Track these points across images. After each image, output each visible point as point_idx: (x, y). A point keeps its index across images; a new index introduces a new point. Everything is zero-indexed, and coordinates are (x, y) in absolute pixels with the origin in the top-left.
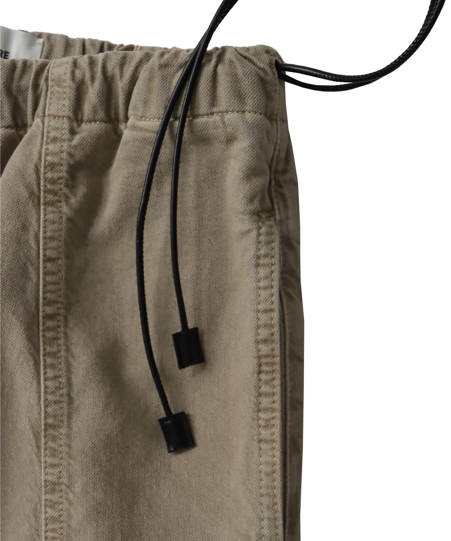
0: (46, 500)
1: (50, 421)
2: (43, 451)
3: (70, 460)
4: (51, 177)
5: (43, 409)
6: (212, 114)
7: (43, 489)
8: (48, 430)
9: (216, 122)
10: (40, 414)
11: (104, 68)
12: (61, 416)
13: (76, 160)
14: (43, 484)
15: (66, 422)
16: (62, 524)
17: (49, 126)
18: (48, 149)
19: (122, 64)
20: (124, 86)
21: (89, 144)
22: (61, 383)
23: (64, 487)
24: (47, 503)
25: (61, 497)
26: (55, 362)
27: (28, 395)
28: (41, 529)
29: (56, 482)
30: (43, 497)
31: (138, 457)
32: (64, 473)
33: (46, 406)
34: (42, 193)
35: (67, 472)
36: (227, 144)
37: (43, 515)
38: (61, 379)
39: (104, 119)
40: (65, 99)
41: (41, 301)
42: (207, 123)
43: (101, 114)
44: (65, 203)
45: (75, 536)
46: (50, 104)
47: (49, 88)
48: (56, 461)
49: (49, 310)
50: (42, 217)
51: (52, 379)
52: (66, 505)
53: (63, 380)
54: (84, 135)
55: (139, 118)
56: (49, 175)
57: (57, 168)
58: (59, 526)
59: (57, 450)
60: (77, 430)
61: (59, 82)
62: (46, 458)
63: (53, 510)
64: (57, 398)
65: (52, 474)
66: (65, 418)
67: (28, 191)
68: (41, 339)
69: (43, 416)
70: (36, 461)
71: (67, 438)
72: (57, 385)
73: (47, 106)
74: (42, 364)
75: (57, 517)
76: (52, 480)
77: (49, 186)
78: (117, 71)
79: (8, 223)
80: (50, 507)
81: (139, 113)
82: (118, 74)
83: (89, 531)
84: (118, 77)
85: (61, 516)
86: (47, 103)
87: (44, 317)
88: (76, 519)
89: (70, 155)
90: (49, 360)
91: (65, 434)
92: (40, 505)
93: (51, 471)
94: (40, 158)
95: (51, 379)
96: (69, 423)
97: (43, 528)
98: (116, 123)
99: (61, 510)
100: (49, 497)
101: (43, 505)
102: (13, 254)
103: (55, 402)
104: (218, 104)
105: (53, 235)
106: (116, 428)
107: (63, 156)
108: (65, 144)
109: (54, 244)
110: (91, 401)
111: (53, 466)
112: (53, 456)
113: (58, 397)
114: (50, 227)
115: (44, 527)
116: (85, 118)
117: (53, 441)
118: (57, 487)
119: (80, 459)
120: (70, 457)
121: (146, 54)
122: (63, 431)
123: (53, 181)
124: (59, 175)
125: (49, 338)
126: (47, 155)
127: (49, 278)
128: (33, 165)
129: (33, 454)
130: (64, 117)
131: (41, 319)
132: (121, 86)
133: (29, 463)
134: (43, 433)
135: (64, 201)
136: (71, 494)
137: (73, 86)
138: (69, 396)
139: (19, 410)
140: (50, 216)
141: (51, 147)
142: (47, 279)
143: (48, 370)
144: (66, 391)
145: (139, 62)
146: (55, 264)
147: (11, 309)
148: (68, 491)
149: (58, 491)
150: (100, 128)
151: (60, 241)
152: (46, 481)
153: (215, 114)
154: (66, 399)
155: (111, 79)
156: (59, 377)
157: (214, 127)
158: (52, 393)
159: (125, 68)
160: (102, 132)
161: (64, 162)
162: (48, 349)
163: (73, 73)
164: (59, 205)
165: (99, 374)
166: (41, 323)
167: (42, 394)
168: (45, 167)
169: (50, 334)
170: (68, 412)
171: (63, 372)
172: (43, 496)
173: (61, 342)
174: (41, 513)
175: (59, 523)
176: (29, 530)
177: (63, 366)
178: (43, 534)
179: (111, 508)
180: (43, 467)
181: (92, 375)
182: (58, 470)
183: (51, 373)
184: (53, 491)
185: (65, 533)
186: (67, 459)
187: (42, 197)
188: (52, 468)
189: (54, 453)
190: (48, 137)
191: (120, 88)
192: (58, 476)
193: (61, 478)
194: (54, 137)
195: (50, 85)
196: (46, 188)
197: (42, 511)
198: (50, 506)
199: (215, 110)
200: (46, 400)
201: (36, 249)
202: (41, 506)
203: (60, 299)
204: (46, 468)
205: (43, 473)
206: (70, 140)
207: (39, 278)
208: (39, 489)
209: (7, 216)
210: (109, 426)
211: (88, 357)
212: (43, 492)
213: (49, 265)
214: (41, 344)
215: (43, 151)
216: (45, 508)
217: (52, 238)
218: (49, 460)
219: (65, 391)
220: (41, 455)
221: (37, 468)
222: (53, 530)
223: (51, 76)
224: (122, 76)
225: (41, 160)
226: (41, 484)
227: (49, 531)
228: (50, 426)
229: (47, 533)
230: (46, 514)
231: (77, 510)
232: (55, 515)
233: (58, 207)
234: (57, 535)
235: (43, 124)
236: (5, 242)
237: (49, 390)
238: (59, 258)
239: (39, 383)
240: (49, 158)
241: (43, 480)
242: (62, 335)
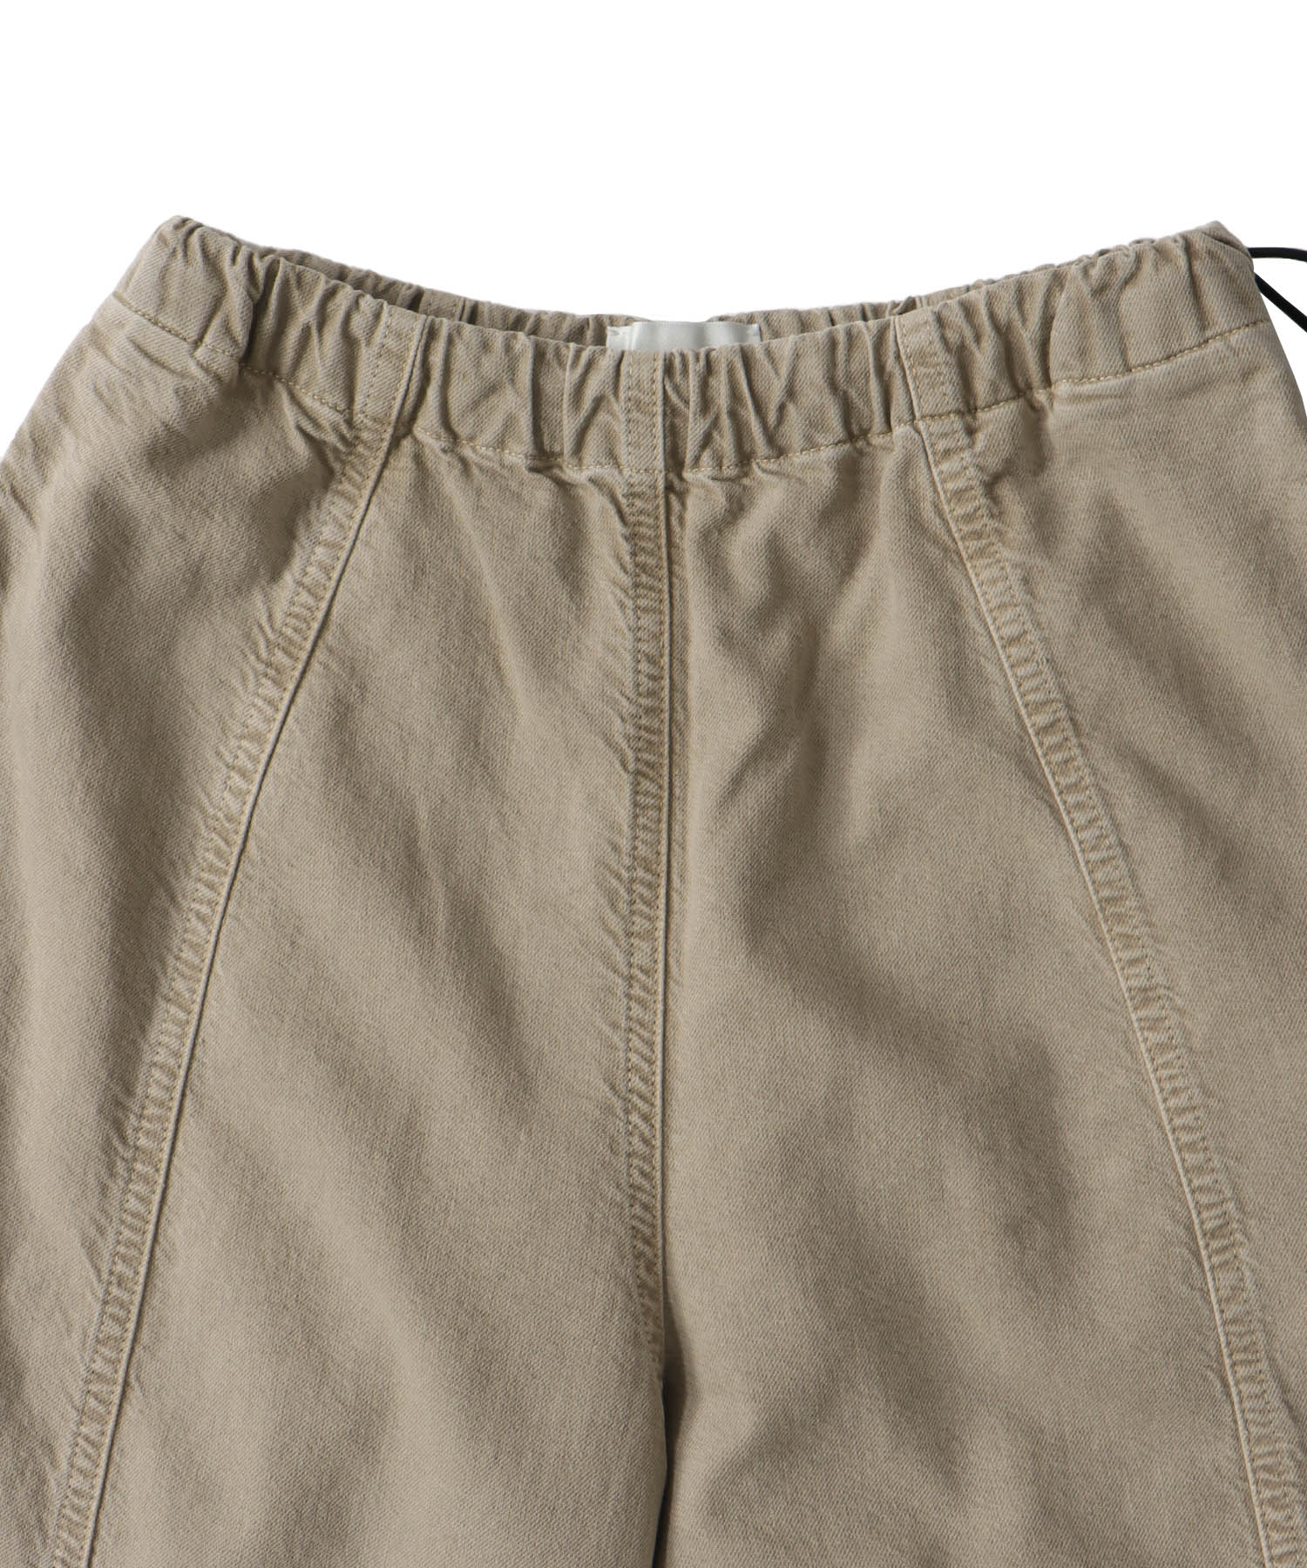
0: (1140, 1020)
1: (1106, 893)
2: (1110, 944)
3: (1158, 946)
4: (962, 513)
5: (1087, 878)
6: (1206, 341)
7: (1129, 1003)
8: (1108, 909)
9: (1218, 352)
10: (1086, 888)
11: (992, 316)
12: (1120, 880)
13: (991, 472)
14: (1126, 995)
15: (1131, 887)
16: (1177, 1051)
17: (931, 434)
18: (942, 473)
19: (1020, 302)
20: (1033, 336)
21: (1001, 442)
22: (1102, 827)
23: (1162, 991)
24: (1142, 1024)
25: (1163, 1008)
26: (1081, 798)
27: (1057, 862)
28: (1146, 1069)
29: (1147, 986)
30: (1134, 1017)
31: (1263, 908)
32: (1156, 968)
33: (1091, 872)
34: (960, 543)
35: (1159, 965)
36: (1242, 381)
37: (1142, 1045)
38: (1100, 823)
39: (1011, 395)
40: (943, 384)
41: (1023, 712)
42: (1203, 359)
43: (1006, 390)
44: (1000, 544)
45: (1206, 1062)
46: (920, 398)
47: (908, 372)
48: (1136, 953)
49: (1042, 719)
50: (974, 581)
51: (1086, 827)
52: (1174, 1018)
53: (1105, 822)
54: (990, 430)
55: (1076, 381)
56: (960, 511)
57: (967, 496)
58: (1174, 1056)
59: (1132, 936)
60: (1153, 895)
61: (921, 357)
62: (1119, 952)
63: (1156, 1033)
64: (1104, 854)
65: (1137, 976)
66: (1127, 882)
67: (939, 548)
68: (1046, 770)
69: (1091, 888)
70: (1103, 963)
71: (1141, 912)
72: (1098, 833)
73: (915, 403)
74: (1062, 808)
75: (1166, 1041)
76: (1139, 986)
77: (966, 529)
78: (1015, 315)
79: (930, 608)
80: (1150, 1029)
81: (1076, 374)
82: (1017, 319)
83: (1226, 1046)
84: (1018, 324)
85: (1173, 1038)
86: (914, 398)
87: (1037, 734)
88: (1200, 1034)
89: (980, 468)
90: (1071, 799)
91: (1136, 906)
92: (1131, 1032)
93: (1133, 971)
94: (935, 491)
95: (1084, 828)
96: (1137, 888)
97: (1149, 1066)
98: (1028, 392)
99: (1169, 1028)
100: (1142, 1013)
101: (1137, 1030)
102: (956, 654)
103: (1103, 861)
104: (1211, 324)
105: (1001, 602)
106: (1213, 872)
107: (970, 473)
108: (966, 455)
109: (1009, 614)
110: (1160, 842)
111: (1133, 962)
112: (1127, 947)
113: (1105, 851)
114: (992, 592)
115: (1151, 1064)
116: (981, 402)
117: (1121, 924)
118: (1150, 994)
119: (1173, 939)
120: (1156, 939)
121: (1053, 274)
122: (1131, 903)
123: (969, 518)
124: (974, 505)
125: (1058, 764)
126: (944, 482)
127: (1021, 671)
128: (929, 505)
129: (1096, 953)
130: (950, 412)
131: (1034, 739)
132: (1027, 337)
133: (1092, 971)
134: (1100, 916)
135: (999, 541)
136: (1177, 998)
137: (952, 360)
138: (1121, 845)
139: (1050, 890)
140: (985, 575)
141: (945, 466)
142: (1019, 674)
143: (1075, 815)
144: (1114, 838)
145: (1047, 290)
146: (1023, 645)
147: (984, 741)
148: (1171, 995)
149: (1154, 1000)
150: (1010, 412)
151: (1016, 606)
152: (1130, 990)
153: (1210, 341)
154: (1119, 851)
155: (1007, 328)
156: (1095, 819)
157: (1217, 360)
158: (1093, 849)
159: (1027, 306)
160: (1014, 416)
161: (975, 483)
162: (1063, 781)
163: (944, 339)
164: (992, 551)
165: (1157, 796)
166: (1036, 745)
167: (1079, 855)
168: (949, 502)
169: (1057, 757)
170: (1129, 871)
171: (1100, 810)
172: (1133, 1015)
173: (1080, 761)
174: (1138, 1044)
175: (1172, 1052)
176: (1127, 1077)
177: (1096, 800)
178: (1152, 1076)
179: (1248, 1003)
180: (1118, 969)
181: (1148, 801)
182: (1144, 966)
183: (1081, 818)
184: (1146, 1002)
185: (1187, 1063)
186: (1153, 945)
187: (961, 548)
188: (1133, 966)
189: (1128, 941)
190: (934, 454)
191: (1026, 340)
192: (1148, 976)
193: (1152, 977)
194: (944, 451)
195: (906, 367)
196: (962, 533)
197: (1137, 1040)
198: (1148, 1028)
199: (1209, 333)
200: (1087, 863)
201: (985, 634)
202: (1134, 1032)
203: (1052, 696)
204: (1123, 969)
205: (1121, 979)
206: (971, 445)
207: (1005, 676)
208: (1122, 1007)
209: (924, 597)
210: (1202, 873)
211: (1132, 774)
212: (1131, 1009)
213: (1013, 650)
214: (1049, 777)
215: (937, 479)
216: (1142, 1033)
217: (1002, 606)
218: (1126, 955)
219: (1112, 839)
220: (1109, 951)
221: (1109, 974)
222: (1166, 1065)
223: (906, 351)
224: (1024, 321)
225: (938, 493)
226: (1124, 997)
227: (1160, 1068)
228: (1108, 900)
229: (1158, 1073)
230: (1146, 1043)
231: (1195, 1021)
232: (1162, 1039)
233: (993, 554)
234: (1174, 1072)
235: (919, 432)
236: (938, 640)
237: (1086, 846)
238: (1025, 632)
239: (1068, 840)
240: (950, 486)
241: (1124, 990)
242: (1076, 751)
